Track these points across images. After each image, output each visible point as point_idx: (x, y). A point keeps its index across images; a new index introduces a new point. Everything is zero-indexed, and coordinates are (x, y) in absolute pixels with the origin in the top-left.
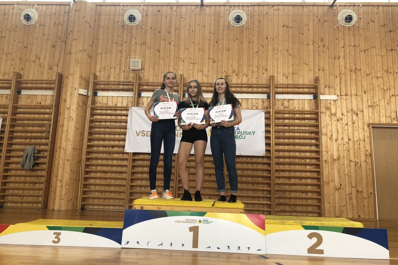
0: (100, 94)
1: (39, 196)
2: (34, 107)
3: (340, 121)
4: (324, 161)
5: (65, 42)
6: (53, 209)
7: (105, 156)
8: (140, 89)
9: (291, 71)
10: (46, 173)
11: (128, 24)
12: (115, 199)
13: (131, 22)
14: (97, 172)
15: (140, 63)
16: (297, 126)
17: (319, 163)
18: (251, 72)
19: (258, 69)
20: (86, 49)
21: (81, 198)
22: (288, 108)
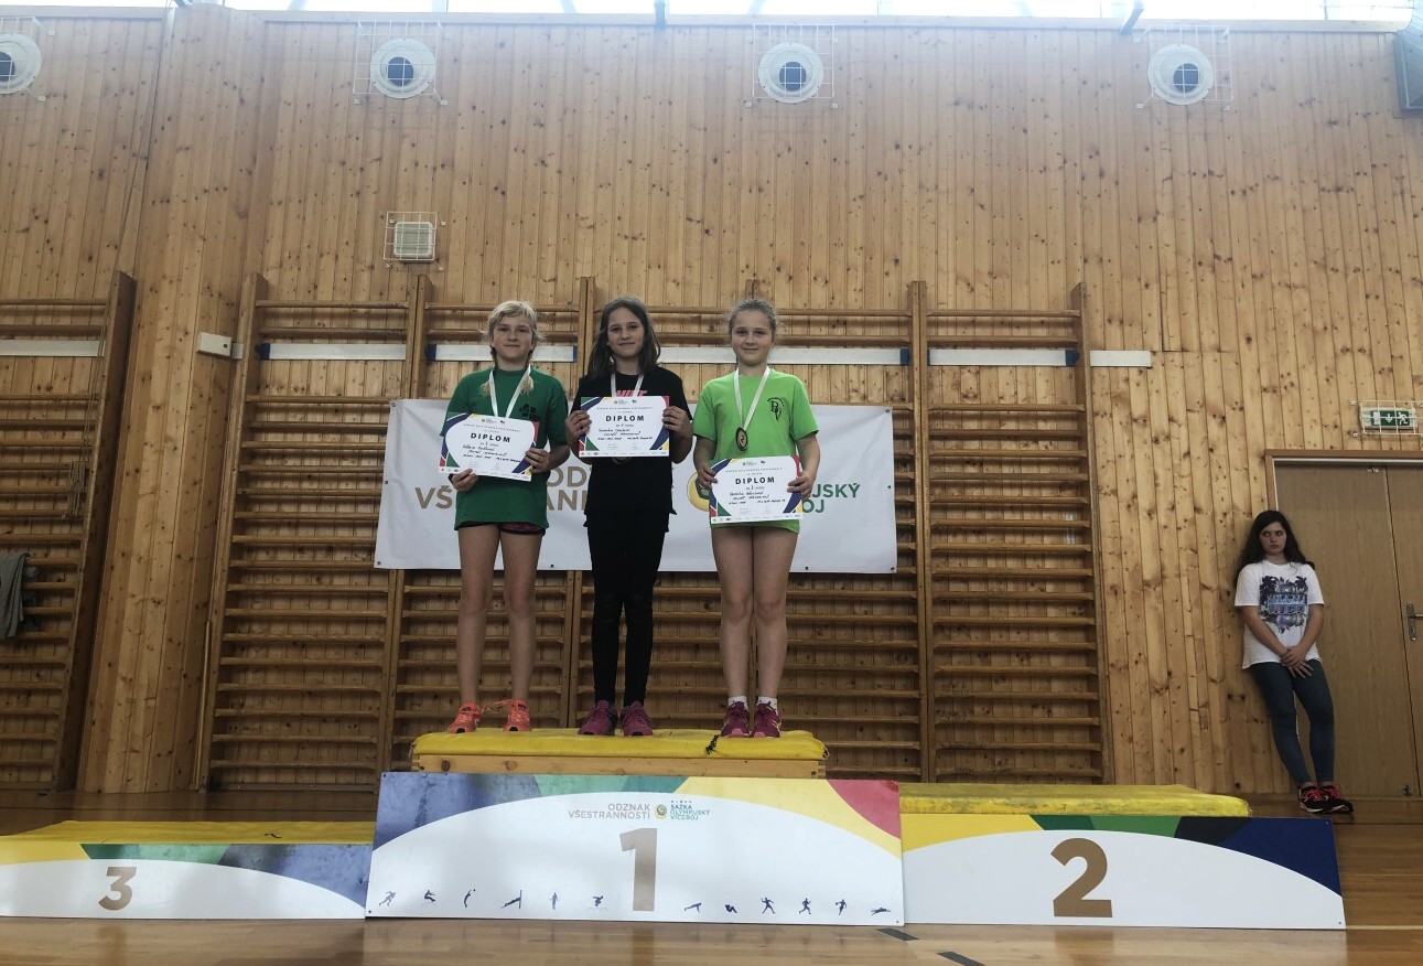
0: (280, 351)
1: (44, 743)
2: (26, 402)
3: (1163, 443)
4: (1107, 589)
5: (147, 158)
6: (99, 791)
7: (299, 583)
8: (432, 331)
9: (985, 267)
10: (72, 653)
11: (384, 91)
12: (339, 745)
13: (399, 83)
14: (267, 644)
15: (430, 237)
16: (1011, 463)
17: (1089, 596)
18: (840, 270)
19: (868, 260)
20: (227, 185)
21: (208, 743)
22: (976, 396)
